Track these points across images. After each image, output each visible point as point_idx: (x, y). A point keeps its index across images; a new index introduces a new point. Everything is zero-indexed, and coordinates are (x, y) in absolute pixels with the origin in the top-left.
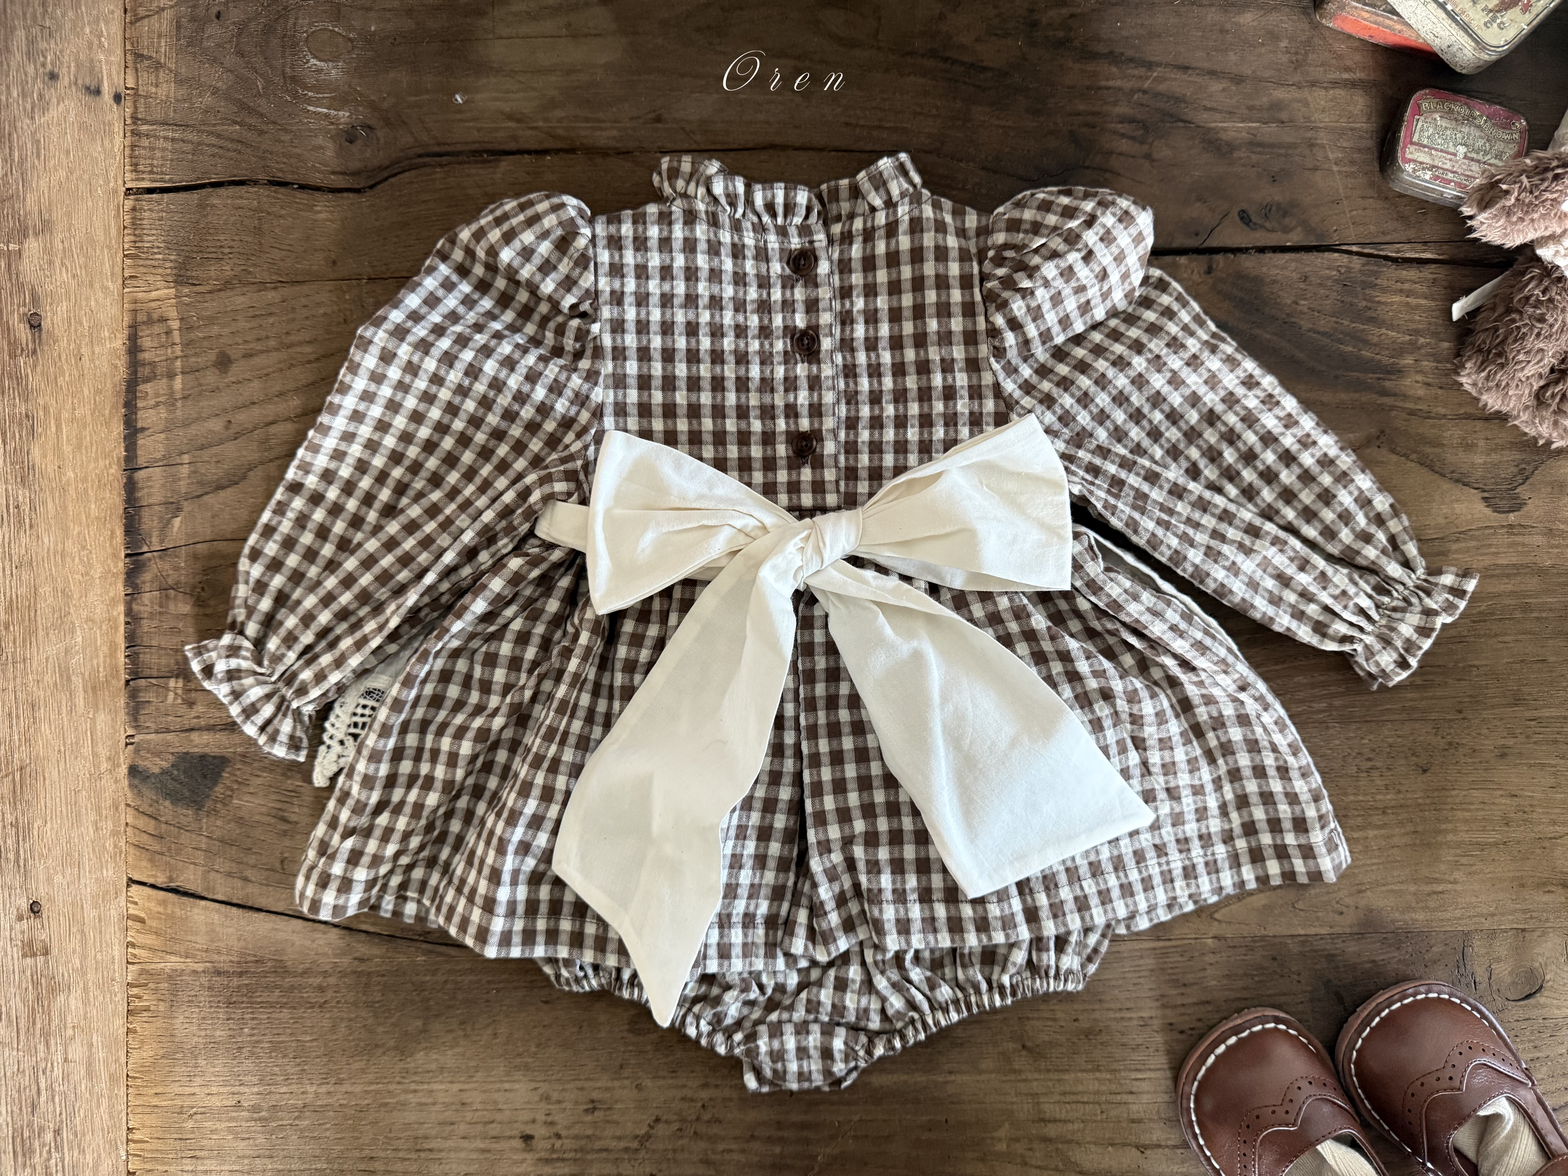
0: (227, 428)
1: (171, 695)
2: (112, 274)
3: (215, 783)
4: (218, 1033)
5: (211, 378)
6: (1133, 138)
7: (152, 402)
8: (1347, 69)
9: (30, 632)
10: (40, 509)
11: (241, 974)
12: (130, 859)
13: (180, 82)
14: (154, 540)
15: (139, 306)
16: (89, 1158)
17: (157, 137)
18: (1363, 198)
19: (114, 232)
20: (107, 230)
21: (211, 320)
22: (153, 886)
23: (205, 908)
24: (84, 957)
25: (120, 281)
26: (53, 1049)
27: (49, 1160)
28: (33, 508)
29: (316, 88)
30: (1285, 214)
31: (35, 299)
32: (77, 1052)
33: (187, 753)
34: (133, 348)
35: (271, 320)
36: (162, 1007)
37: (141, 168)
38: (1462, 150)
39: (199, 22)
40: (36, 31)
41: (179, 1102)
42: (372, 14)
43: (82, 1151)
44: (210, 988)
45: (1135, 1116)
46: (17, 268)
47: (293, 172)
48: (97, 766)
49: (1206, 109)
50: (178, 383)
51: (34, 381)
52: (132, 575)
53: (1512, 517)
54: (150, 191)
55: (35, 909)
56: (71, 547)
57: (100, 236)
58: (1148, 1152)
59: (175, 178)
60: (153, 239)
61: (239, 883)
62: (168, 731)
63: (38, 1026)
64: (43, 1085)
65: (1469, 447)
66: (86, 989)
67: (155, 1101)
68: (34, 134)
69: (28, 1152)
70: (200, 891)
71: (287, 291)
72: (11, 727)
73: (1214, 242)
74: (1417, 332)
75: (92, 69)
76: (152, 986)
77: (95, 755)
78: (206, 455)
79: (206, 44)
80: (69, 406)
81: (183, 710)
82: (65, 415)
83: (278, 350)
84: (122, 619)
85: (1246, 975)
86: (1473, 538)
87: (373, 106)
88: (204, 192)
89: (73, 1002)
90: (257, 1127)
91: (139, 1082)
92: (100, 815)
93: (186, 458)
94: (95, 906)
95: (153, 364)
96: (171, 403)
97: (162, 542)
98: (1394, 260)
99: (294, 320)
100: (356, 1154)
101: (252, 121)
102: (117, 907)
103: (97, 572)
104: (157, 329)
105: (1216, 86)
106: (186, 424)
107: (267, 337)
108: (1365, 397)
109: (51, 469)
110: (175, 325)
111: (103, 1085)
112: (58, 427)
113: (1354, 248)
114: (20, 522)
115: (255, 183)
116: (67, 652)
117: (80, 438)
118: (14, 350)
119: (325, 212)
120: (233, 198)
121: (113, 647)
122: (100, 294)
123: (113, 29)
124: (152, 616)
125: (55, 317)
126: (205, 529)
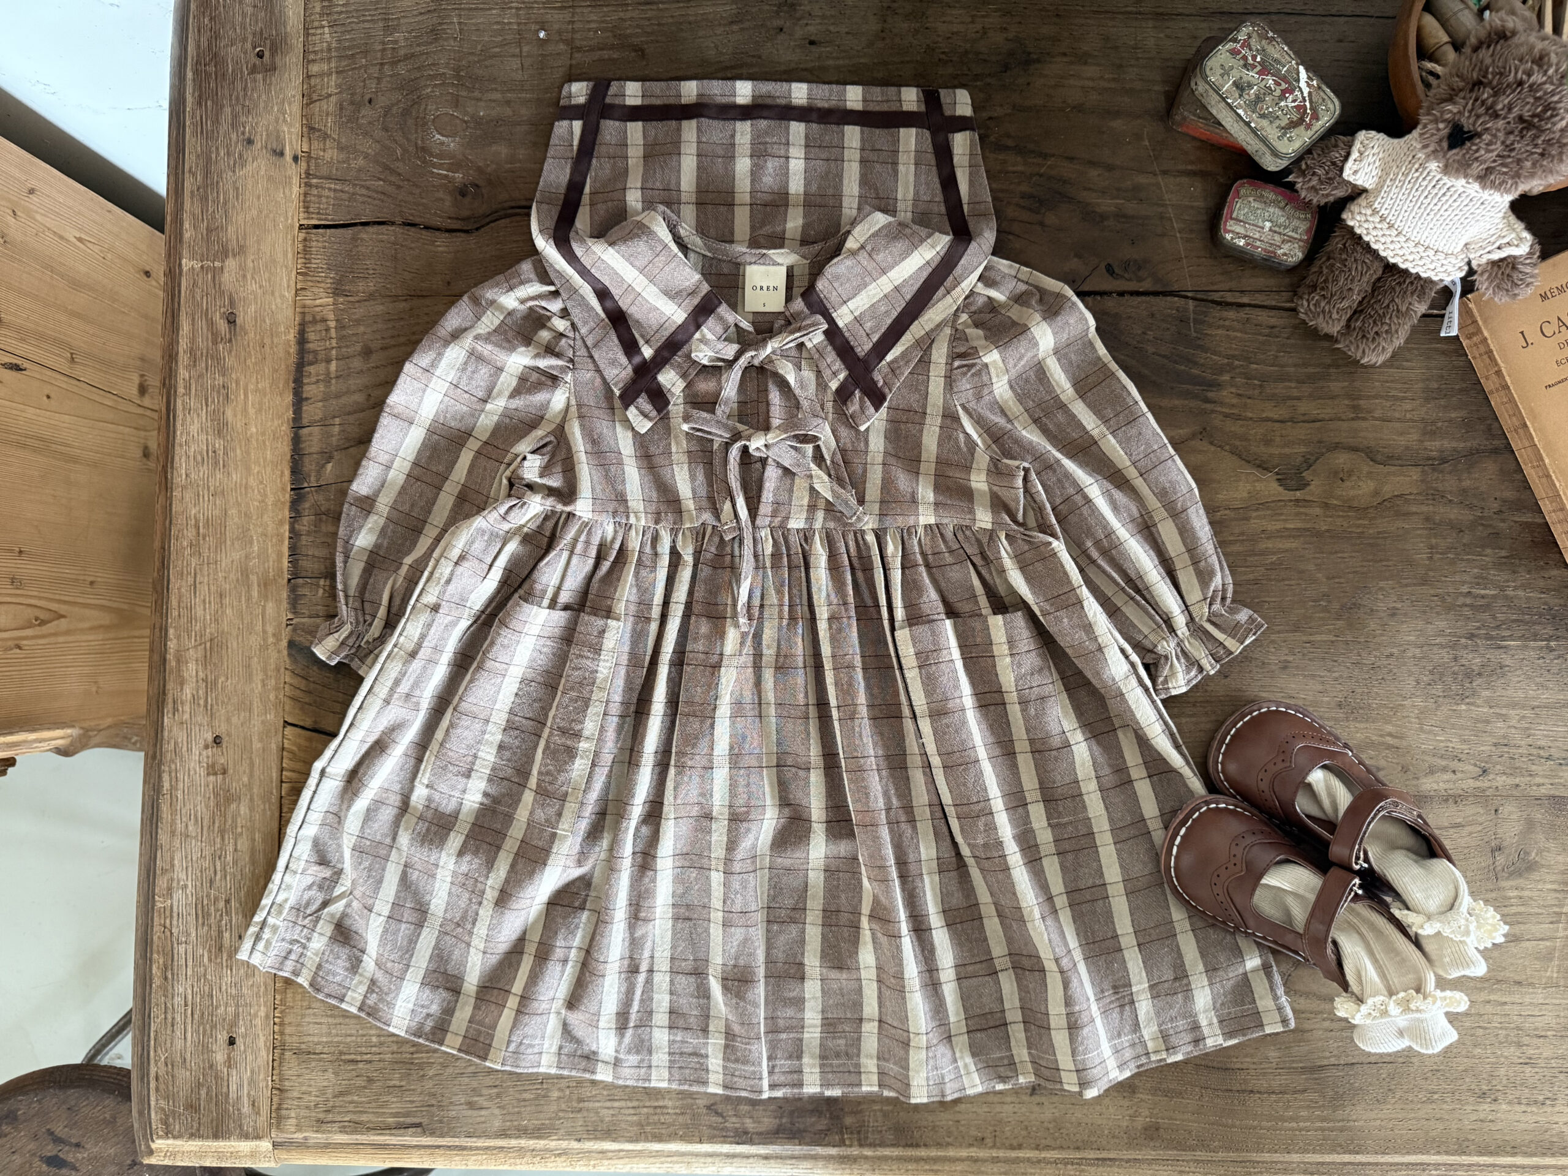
0: (368, 399)
1: (321, 591)
2: (288, 286)
5: (357, 363)
6: (1030, 210)
7: (314, 379)
8: (1192, 163)
9: (221, 542)
10: (231, 454)
12: (287, 708)
13: (341, 148)
14: (313, 479)
15: (307, 310)
17: (323, 188)
18: (1198, 257)
19: (290, 255)
20: (285, 253)
21: (358, 322)
22: (302, 728)
24: (252, 776)
25: (294, 292)
26: (227, 841)
27: (220, 921)
29: (440, 156)
30: (1139, 268)
31: (232, 303)
32: (243, 844)
34: (302, 340)
35: (402, 323)
37: (311, 210)
38: (1268, 224)
39: (357, 105)
40: (239, 108)
42: (482, 104)
46: (220, 278)
47: (421, 217)
48: (265, 639)
49: (1085, 189)
50: (333, 366)
51: (230, 361)
52: (295, 503)
53: (1298, 493)
54: (316, 227)
56: (252, 482)
57: (280, 258)
59: (336, 218)
60: (318, 261)
62: (318, 616)
63: (217, 825)
64: (218, 868)
65: (1268, 442)
66: (252, 800)
68: (235, 182)
69: (206, 915)
71: (412, 303)
72: (205, 610)
73: (1086, 287)
74: (1233, 357)
75: (278, 137)
77: (264, 632)
78: (352, 419)
79: (361, 121)
80: (254, 380)
81: (329, 601)
82: (251, 387)
84: (287, 534)
86: (1268, 508)
87: (480, 170)
88: (356, 229)
89: (242, 808)
92: (267, 675)
93: (337, 421)
94: (261, 740)
95: (315, 352)
96: (327, 380)
97: (317, 480)
98: (1219, 304)
99: (418, 324)
101: (393, 179)
102: (276, 741)
103: (270, 501)
104: (319, 327)
105: (1093, 173)
106: (338, 396)
107: (399, 336)
108: (1193, 404)
109: (239, 425)
110: (332, 324)
112: (246, 396)
113: (1189, 294)
114: (216, 463)
115: (393, 223)
116: (246, 557)
117: (261, 403)
118: (216, 338)
119: (442, 245)
120: (378, 234)
121: (280, 555)
122: (279, 300)
123: (294, 109)
124: (309, 533)
125: (246, 316)
126: (349, 472)
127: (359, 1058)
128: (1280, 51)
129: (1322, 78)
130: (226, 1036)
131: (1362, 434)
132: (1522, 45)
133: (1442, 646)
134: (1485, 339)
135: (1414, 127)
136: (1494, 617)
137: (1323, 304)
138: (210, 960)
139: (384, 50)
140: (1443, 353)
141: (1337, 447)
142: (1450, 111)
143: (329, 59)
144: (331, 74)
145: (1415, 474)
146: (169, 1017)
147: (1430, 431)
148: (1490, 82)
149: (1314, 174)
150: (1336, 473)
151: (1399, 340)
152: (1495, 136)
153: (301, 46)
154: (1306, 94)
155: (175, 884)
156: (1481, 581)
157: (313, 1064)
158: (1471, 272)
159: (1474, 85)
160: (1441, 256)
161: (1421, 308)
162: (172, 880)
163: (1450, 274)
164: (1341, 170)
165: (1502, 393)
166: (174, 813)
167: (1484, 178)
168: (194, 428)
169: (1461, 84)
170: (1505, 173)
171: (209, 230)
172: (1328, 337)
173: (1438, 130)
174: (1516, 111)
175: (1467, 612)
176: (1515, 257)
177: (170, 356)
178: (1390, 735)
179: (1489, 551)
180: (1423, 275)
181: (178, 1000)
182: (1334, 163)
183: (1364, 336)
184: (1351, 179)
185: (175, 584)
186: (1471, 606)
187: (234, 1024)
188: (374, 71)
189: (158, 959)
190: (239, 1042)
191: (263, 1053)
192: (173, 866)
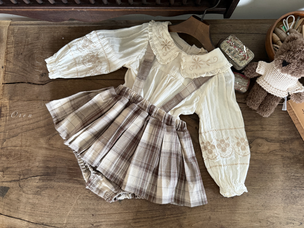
0: (15, 126)
1: (0, 175)
3: (7, 192)
7: (3, 121)
13: (14, 65)
14: (0, 146)
15: (2, 104)
17: (8, 74)
21: (14, 107)
23: (2, 216)
29: (37, 67)
33: (2, 186)
35: (25, 107)
37: (5, 79)
38: (238, 83)
39: (18, 55)
42: (48, 54)
47: (32, 81)
50: (8, 118)
54: (7, 83)
59: (11, 81)
60: (6, 92)
61: (9, 212)
70: (2, 213)
71: (28, 102)
78: (11, 131)
79: (19, 58)
81: (2, 178)
83: (26, 112)
87: (46, 70)
88: (16, 84)
93: (8, 131)
95: (3, 114)
96: (6, 121)
97: (2, 146)
99: (29, 107)
101: (25, 72)
104: (5, 108)
106: (8, 125)
107: (24, 110)
110: (8, 107)
115: (25, 83)
119: (36, 88)
120: (21, 85)
123: (3, 56)
126: (10, 144)
128: (239, 42)
129: (249, 48)
131: (264, 134)
132: (300, 41)
133: (288, 190)
134: (294, 111)
135: (273, 60)
136: (300, 181)
137: (253, 103)
139: (25, 42)
140: (283, 114)
141: (258, 138)
142: (283, 57)
143: (12, 44)
144: (12, 48)
145: (278, 144)
147: (281, 133)
148: (292, 50)
149: (249, 71)
150: (258, 144)
151: (272, 111)
152: (294, 64)
153: (6, 41)
154: (246, 52)
156: (297, 172)
158: (289, 95)
159: (288, 51)
160: (282, 92)
161: (277, 104)
163: (285, 96)
164: (255, 70)
165: (299, 124)
167: (292, 73)
169: (285, 51)
170: (298, 73)
172: (255, 110)
173: (280, 62)
174: (300, 58)
175: (294, 180)
176: (300, 93)
178: (276, 214)
179: (298, 164)
180: (277, 96)
182: (253, 69)
183: (263, 111)
184: (258, 73)
186: (295, 179)
188: (23, 47)
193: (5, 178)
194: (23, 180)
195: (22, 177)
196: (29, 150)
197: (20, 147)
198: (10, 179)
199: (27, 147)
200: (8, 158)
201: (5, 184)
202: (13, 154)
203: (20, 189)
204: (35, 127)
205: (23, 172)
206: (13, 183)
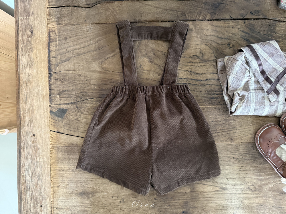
0: (66, 51)
1: (57, 98)
2: (45, 23)
3: (65, 113)
4: (66, 157)
5: (63, 42)
7: (53, 46)
9: (32, 87)
10: (33, 65)
11: (70, 147)
12: (50, 127)
14: (54, 71)
15: (50, 29)
16: (44, 178)
18: (274, 9)
19: (45, 15)
20: (44, 14)
21: (63, 31)
22: (54, 131)
23: (63, 135)
24: (43, 144)
25: (47, 24)
26: (37, 159)
27: (37, 178)
28: (32, 65)
30: (259, 12)
31: (32, 27)
32: (42, 160)
33: (60, 108)
34: (49, 36)
35: (74, 31)
36: (56, 152)
37: (50, 3)
41: (59, 168)
43: (43, 177)
44: (65, 149)
45: (226, 173)
46: (28, 21)
47: (78, 4)
48: (44, 110)
50: (57, 43)
51: (32, 42)
52: (50, 77)
54: (52, 8)
55: (34, 135)
56: (39, 72)
57: (43, 16)
58: (229, 179)
59: (56, 5)
60: (52, 16)
61: (70, 131)
62: (57, 104)
63: (35, 155)
64: (36, 165)
66: (43, 149)
67: (55, 168)
69: (34, 177)
70: (62, 132)
71: (77, 26)
72: (29, 104)
73: (245, 18)
76: (54, 149)
77: (44, 109)
78: (63, 55)
80: (38, 47)
81: (59, 101)
82: (37, 48)
83: (75, 37)
84: (48, 85)
85: (247, 149)
88: (62, 8)
89: (41, 151)
90: (73, 173)
91: (52, 165)
92: (45, 119)
93: (59, 56)
94: (44, 135)
95: (53, 39)
96: (56, 46)
97: (55, 71)
98: (279, 21)
99: (78, 31)
100: (90, 178)
102: (48, 135)
103: (44, 76)
104: (54, 33)
106: (59, 50)
107: (73, 34)
109: (35, 58)
110: (57, 32)
111: (46, 165)
112: (36, 50)
113: (271, 19)
114: (30, 67)
115: (71, 6)
116: (39, 90)
117: (40, 52)
118: (28, 37)
119: (83, 12)
120: (67, 9)
121: (47, 90)
122: (43, 26)
124: (53, 84)
125: (35, 31)
126: (63, 69)
127: (72, 209)
130: (40, 205)
138: (35, 187)
146: (26, 200)
155: (26, 169)
157: (61, 211)
162: (25, 168)
166: (24, 153)
168: (24, 59)
171: (25, 9)
177: (17, 41)
181: (28, 197)
185: (21, 98)
187: (41, 202)
189: (23, 187)
190: (43, 206)
191: (49, 209)
192: (25, 165)
193: (62, 101)
194: (80, 102)
195: (78, 100)
196: (83, 74)
197: (73, 71)
198: (67, 102)
199: (81, 71)
200: (62, 82)
201: (63, 107)
202: (67, 77)
203: (78, 110)
204: (86, 50)
205: (79, 95)
206: (70, 105)
